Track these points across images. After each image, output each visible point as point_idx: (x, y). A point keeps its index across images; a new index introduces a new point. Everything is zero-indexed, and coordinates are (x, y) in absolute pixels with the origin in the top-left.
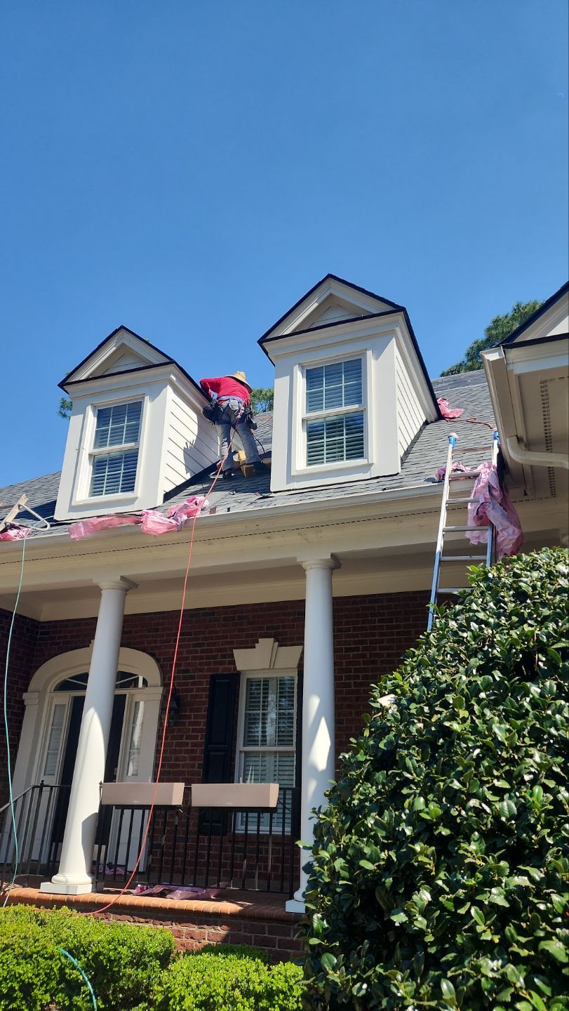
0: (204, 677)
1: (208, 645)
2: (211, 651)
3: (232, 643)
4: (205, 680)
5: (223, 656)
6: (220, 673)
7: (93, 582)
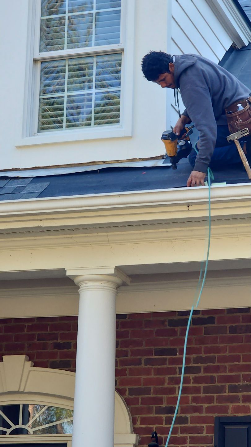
1: (207, 370)
2: (212, 380)
4: (204, 425)
5: (233, 389)
6: (230, 414)
7: (68, 274)
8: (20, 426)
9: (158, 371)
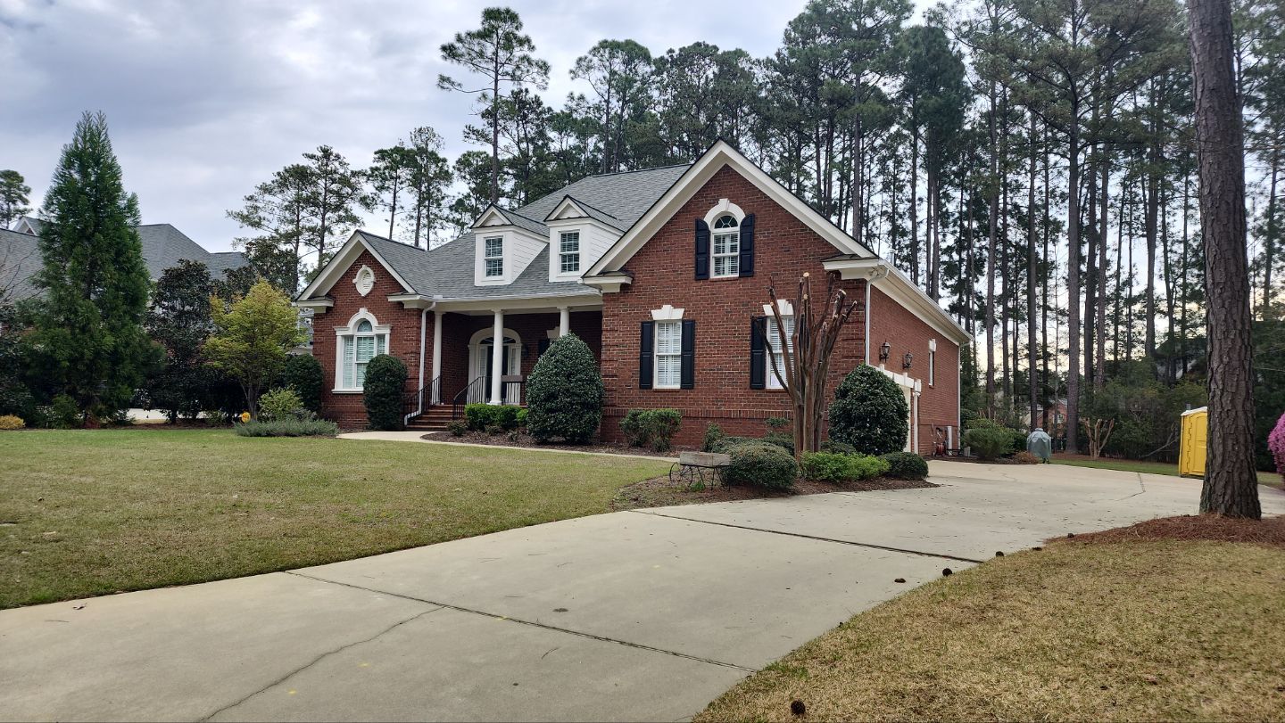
0: (536, 340)
1: (538, 328)
3: (546, 327)
5: (542, 333)
6: (542, 339)
7: (492, 311)
9: (528, 328)
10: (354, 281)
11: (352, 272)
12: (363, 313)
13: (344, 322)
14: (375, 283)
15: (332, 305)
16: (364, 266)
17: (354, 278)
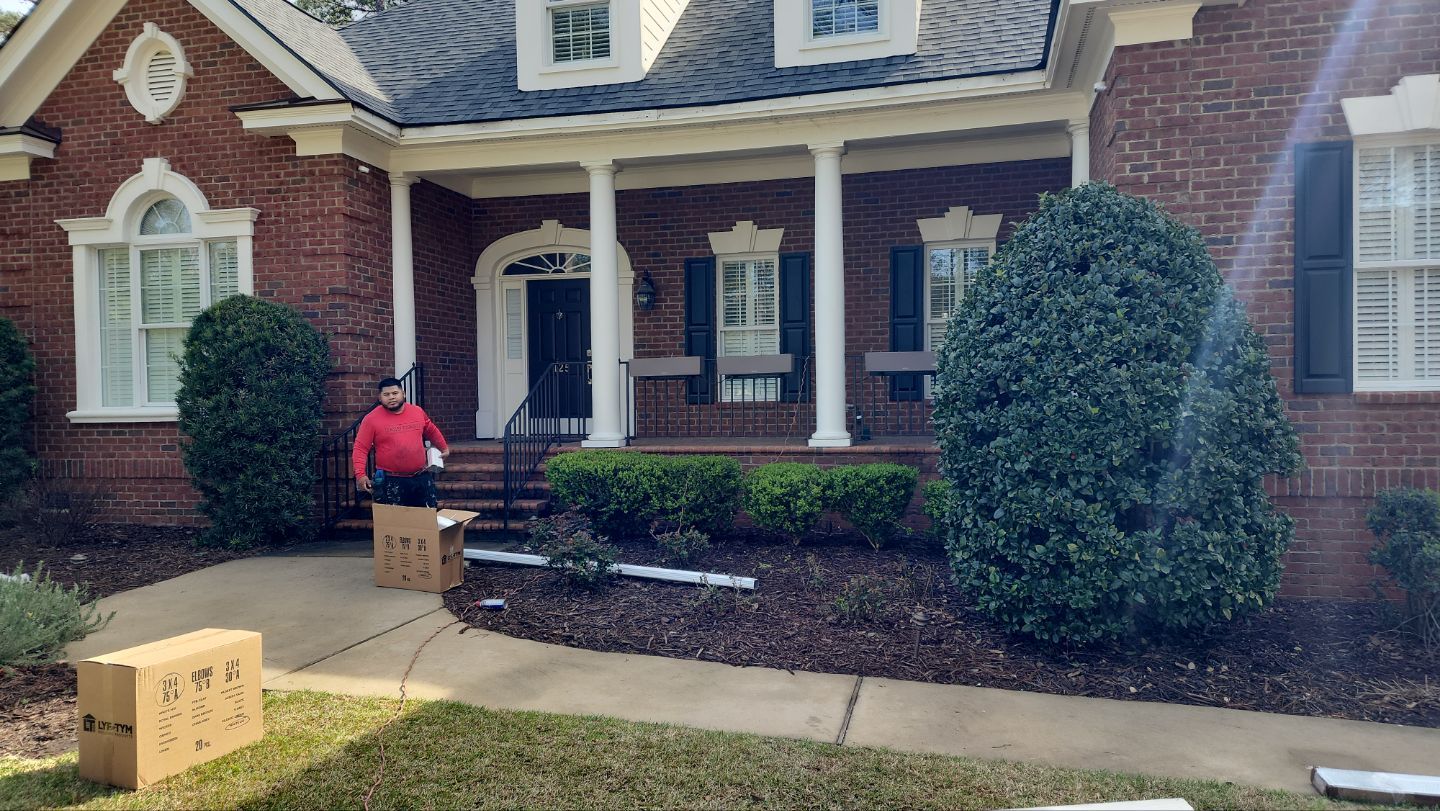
0: (677, 261)
1: (678, 228)
3: (706, 225)
4: (678, 264)
5: (696, 240)
6: (694, 257)
7: (581, 165)
8: (558, 267)
9: (647, 229)
10: (118, 75)
11: (110, 48)
12: (155, 174)
13: (96, 205)
14: (189, 81)
15: (49, 154)
16: (149, 27)
17: (118, 65)
